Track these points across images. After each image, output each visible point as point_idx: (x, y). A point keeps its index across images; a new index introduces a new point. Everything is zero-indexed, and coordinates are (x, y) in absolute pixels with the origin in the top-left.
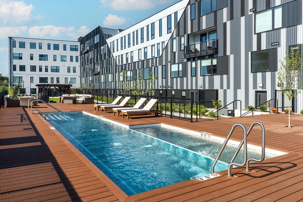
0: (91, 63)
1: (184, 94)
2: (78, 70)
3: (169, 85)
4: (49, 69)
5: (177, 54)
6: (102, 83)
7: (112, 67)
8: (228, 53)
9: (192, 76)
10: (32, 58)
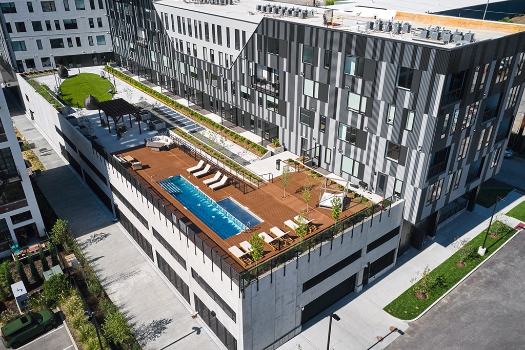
0: (129, 22)
1: (252, 118)
2: (105, 21)
3: (239, 104)
4: (62, 26)
5: (245, 76)
6: (154, 63)
7: (167, 48)
8: (286, 100)
9: (259, 106)
10: (31, 10)
